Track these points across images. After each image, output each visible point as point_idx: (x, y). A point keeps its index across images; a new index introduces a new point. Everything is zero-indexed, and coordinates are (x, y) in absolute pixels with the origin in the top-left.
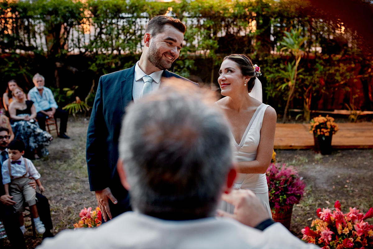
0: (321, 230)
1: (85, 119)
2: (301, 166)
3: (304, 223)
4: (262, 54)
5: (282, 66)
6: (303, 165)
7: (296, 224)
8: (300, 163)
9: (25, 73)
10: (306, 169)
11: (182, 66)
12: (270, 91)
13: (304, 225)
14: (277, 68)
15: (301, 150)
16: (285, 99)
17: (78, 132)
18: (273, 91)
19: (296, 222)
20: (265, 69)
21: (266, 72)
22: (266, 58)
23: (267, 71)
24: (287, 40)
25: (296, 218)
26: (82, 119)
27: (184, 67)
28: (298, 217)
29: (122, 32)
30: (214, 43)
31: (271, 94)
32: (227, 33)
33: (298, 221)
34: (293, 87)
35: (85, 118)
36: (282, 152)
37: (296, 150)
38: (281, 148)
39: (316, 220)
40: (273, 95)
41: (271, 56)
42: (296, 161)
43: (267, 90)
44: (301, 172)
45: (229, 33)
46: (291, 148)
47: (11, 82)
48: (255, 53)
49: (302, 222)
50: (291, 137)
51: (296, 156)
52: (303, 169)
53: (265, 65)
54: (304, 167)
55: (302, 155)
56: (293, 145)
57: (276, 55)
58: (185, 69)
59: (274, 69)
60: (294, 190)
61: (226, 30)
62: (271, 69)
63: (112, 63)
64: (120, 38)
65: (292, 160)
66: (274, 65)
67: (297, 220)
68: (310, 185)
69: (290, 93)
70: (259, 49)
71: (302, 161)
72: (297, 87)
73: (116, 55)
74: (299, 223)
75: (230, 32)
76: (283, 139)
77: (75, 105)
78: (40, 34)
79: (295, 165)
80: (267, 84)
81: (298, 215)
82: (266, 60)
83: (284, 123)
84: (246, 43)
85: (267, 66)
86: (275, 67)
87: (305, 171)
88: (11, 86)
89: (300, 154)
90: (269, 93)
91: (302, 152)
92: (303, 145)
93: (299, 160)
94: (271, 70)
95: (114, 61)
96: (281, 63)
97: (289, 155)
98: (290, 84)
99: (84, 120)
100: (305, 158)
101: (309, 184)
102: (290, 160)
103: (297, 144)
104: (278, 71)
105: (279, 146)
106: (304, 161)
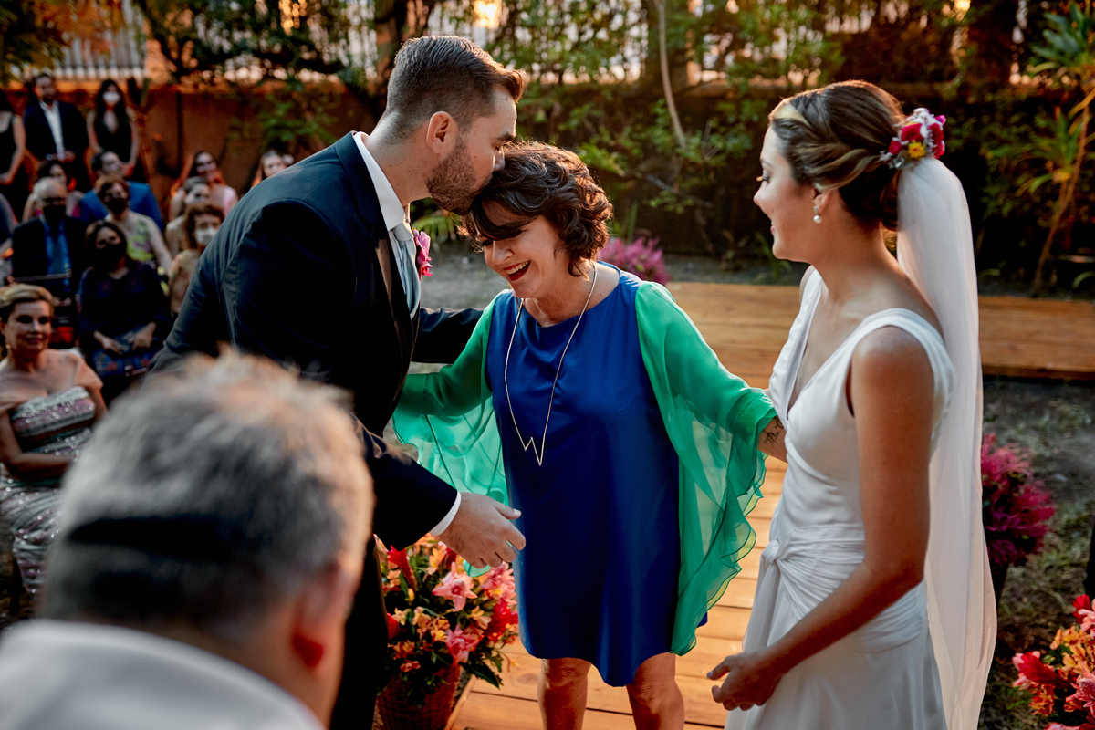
0: (1078, 669)
1: (465, 260)
2: (1068, 435)
3: (1043, 621)
4: (977, 83)
5: (1041, 122)
6: (1074, 434)
7: (1017, 619)
8: (1065, 423)
9: (316, 132)
10: (1081, 446)
11: (731, 119)
12: (996, 197)
13: (1042, 626)
14: (1023, 129)
15: (1072, 383)
16: (1042, 223)
17: (439, 295)
18: (1005, 200)
19: (1018, 614)
20: (985, 131)
21: (987, 140)
22: (989, 97)
23: (992, 136)
24: (1057, 41)
25: (1020, 599)
26: (457, 259)
27: (738, 122)
28: (1025, 600)
29: (572, 20)
30: (831, 51)
31: (1000, 207)
32: (875, 20)
33: (1023, 610)
34: (1071, 188)
35: (465, 256)
36: (1011, 385)
37: (1059, 382)
38: (1010, 374)
39: (1067, 632)
40: (1006, 210)
41: (1008, 91)
42: (1052, 417)
43: (987, 195)
44: (1063, 454)
45: (882, 21)
46: (1041, 375)
47: (269, 155)
48: (957, 81)
49: (1038, 617)
50: (1048, 343)
51: (1052, 403)
52: (1071, 446)
53: (986, 119)
54: (1074, 440)
55: (1075, 400)
56: (1050, 365)
57: (1028, 86)
58: (741, 127)
59: (1015, 130)
60: (1013, 521)
61: (872, 13)
62: (1002, 130)
63: (537, 107)
64: (566, 36)
65: (1040, 414)
66: (1015, 118)
67: (1020, 607)
68: (1085, 500)
69: (1061, 205)
70: (970, 69)
71: (1074, 418)
72: (1086, 188)
73: (552, 86)
74: (1028, 619)
75: (886, 19)
76: (1021, 346)
77: (440, 220)
78: (359, 28)
79: (1048, 428)
80: (989, 178)
81: (1028, 593)
82: (992, 104)
83: (1035, 296)
84: (933, 49)
85: (992, 121)
86: (1018, 124)
87: (1075, 452)
88: (271, 166)
89: (1069, 399)
90: (992, 205)
91: (1077, 390)
92: (1083, 368)
93: (1063, 416)
94: (1004, 135)
95: (542, 101)
96: (1036, 112)
97: (1031, 397)
98: (1062, 176)
99: (461, 262)
100: (1083, 412)
101: (1082, 496)
102: (1033, 413)
103: (1063, 366)
104: (1024, 138)
105: (1005, 368)
106: (1080, 420)
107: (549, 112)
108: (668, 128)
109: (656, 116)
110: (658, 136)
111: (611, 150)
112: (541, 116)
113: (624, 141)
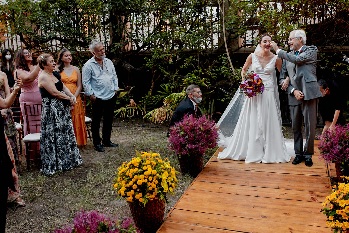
107: (174, 59)
108: (227, 66)
109: (222, 60)
110: (223, 70)
111: (202, 76)
112: (171, 61)
113: (209, 72)
